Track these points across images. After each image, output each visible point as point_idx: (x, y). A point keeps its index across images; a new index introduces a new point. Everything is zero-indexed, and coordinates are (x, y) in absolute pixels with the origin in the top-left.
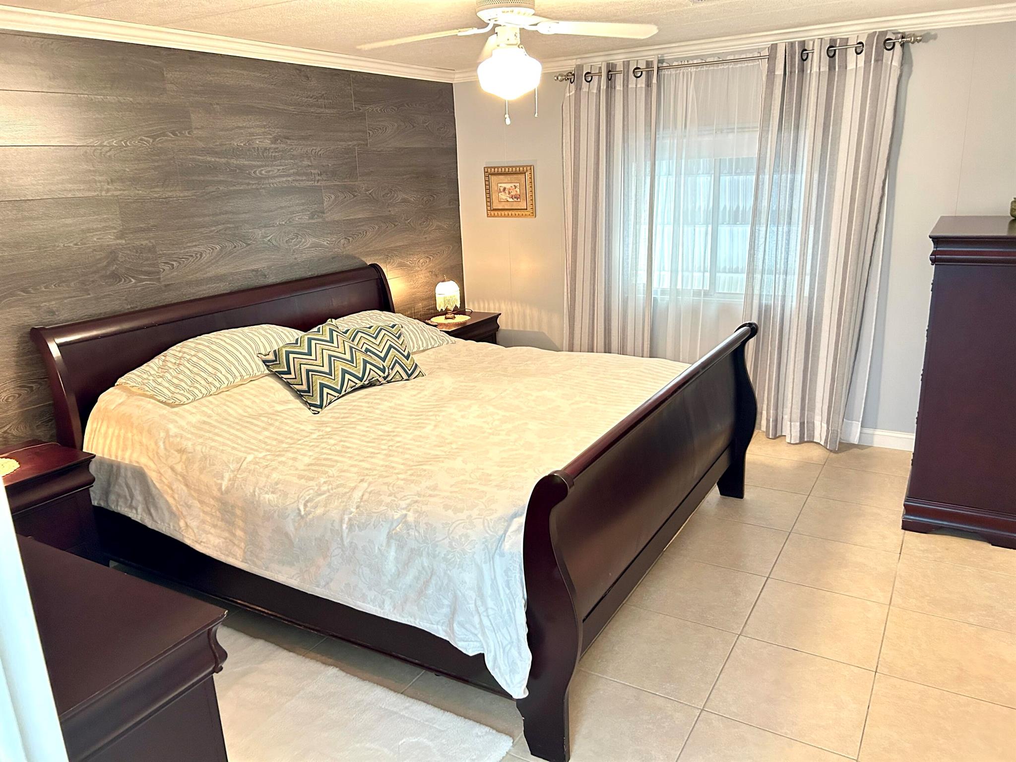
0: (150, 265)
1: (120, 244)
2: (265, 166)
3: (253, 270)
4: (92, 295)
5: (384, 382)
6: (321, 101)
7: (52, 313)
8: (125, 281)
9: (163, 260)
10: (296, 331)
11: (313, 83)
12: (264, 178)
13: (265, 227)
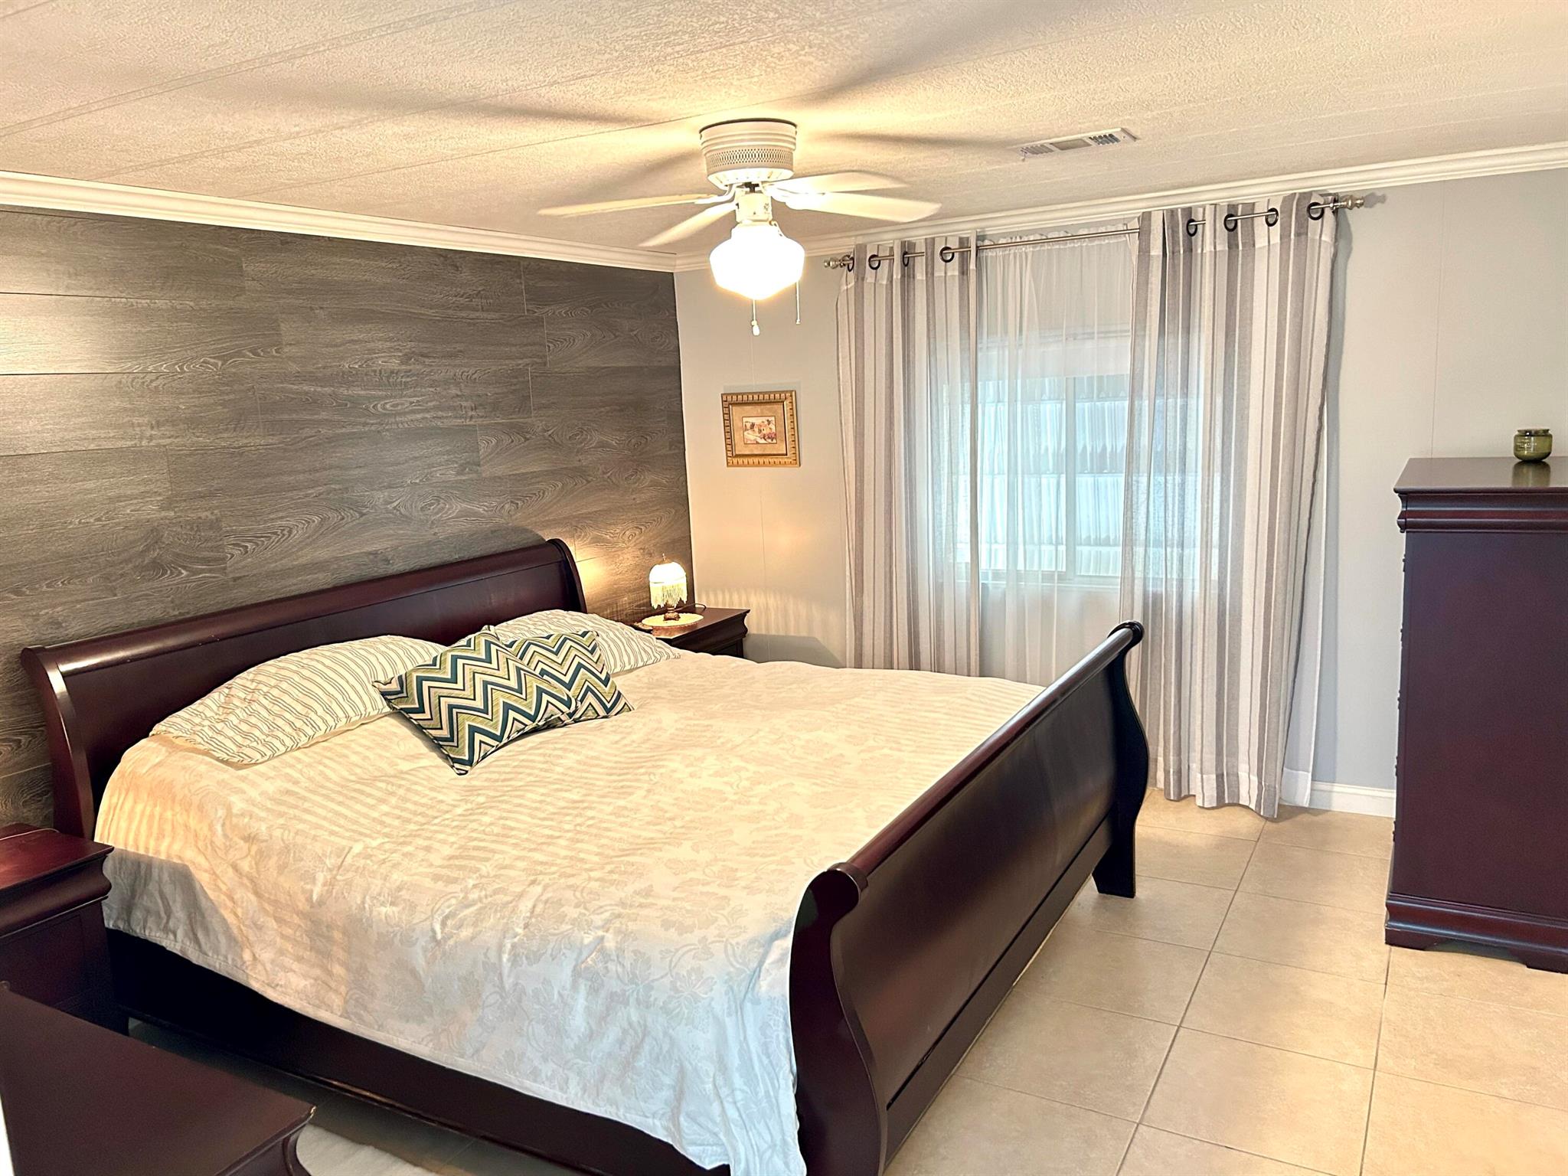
0: (211, 549)
1: (166, 518)
2: (391, 397)
3: (370, 553)
4: (119, 596)
5: (569, 721)
6: (476, 301)
7: (59, 625)
8: (172, 573)
9: (232, 540)
10: (434, 644)
11: (465, 275)
12: (389, 415)
13: (390, 487)
